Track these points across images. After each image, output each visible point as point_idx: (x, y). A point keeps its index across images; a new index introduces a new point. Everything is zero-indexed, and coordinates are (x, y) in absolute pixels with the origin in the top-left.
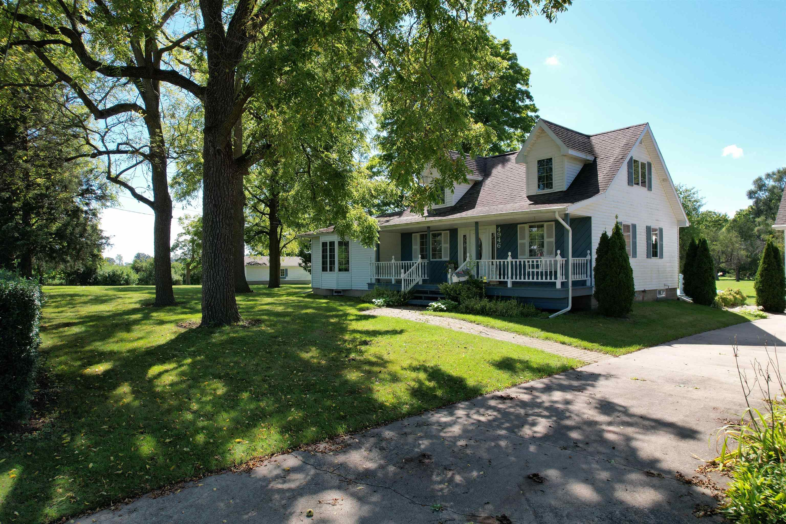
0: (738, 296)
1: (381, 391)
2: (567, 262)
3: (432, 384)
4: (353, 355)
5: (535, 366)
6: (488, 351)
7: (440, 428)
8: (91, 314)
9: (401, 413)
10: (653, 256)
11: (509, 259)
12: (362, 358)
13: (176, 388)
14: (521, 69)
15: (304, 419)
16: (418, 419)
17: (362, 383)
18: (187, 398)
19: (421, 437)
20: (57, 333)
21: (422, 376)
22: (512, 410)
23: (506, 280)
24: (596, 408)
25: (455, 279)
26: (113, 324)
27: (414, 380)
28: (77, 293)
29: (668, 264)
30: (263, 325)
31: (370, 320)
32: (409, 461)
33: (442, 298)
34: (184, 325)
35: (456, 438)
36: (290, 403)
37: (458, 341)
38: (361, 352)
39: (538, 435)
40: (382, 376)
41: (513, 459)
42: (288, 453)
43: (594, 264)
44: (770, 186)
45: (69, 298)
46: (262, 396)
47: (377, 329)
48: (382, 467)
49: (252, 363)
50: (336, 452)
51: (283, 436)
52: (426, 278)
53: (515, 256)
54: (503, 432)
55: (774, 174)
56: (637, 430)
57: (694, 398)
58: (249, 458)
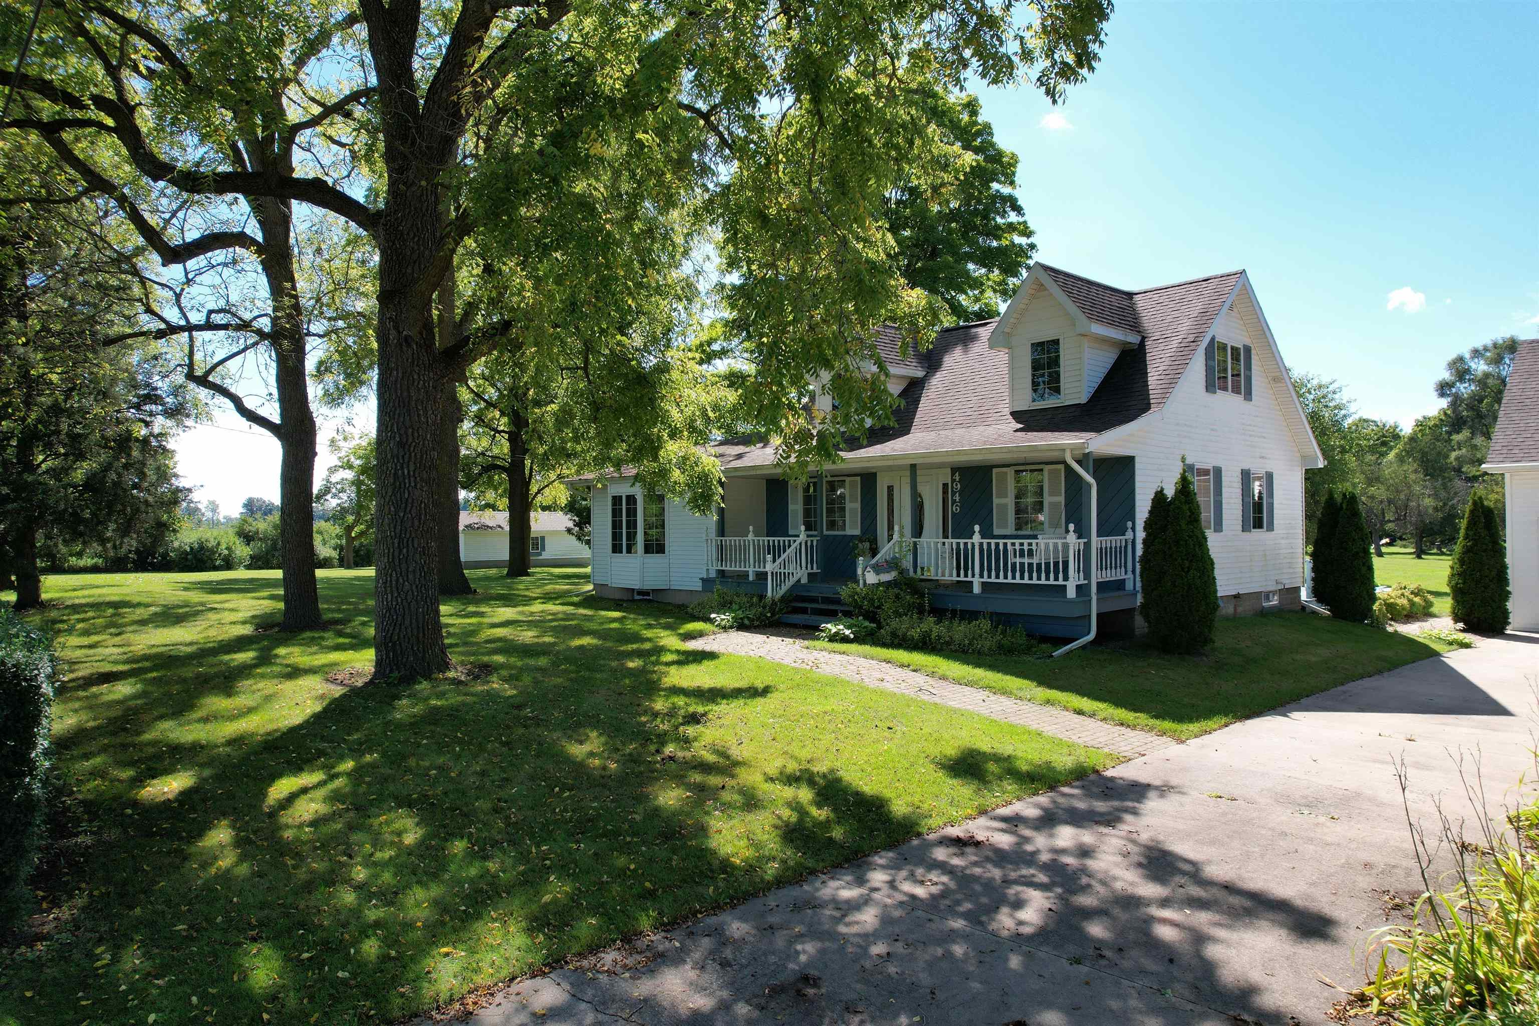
0: (1417, 599)
1: (724, 831)
2: (1088, 545)
3: (820, 814)
4: (670, 749)
5: (1024, 768)
6: (935, 735)
7: (837, 914)
8: (154, 650)
9: (762, 880)
10: (1254, 527)
11: (977, 538)
12: (688, 755)
13: (326, 830)
14: (1000, 154)
15: (575, 899)
16: (794, 892)
17: (688, 815)
18: (344, 853)
19: (800, 937)
20: (87, 697)
21: (805, 795)
22: (977, 871)
23: (969, 579)
24: (1140, 865)
25: (872, 578)
26: (198, 676)
27: (789, 804)
28: (128, 599)
29: (1283, 542)
30: (494, 678)
31: (706, 663)
32: (777, 991)
33: (848, 614)
34: (340, 677)
35: (868, 938)
36: (548, 862)
37: (876, 711)
38: (687, 741)
39: (1026, 930)
40: (726, 796)
41: (976, 986)
42: (544, 974)
43: (1139, 551)
44: (1479, 373)
45: (110, 611)
46: (492, 847)
47: (719, 685)
48: (724, 1007)
49: (473, 769)
50: (637, 973)
51: (533, 938)
52: (815, 570)
53: (987, 533)
54: (958, 924)
55: (1486, 349)
56: (1217, 917)
57: (1329, 839)
58: (466, 988)
